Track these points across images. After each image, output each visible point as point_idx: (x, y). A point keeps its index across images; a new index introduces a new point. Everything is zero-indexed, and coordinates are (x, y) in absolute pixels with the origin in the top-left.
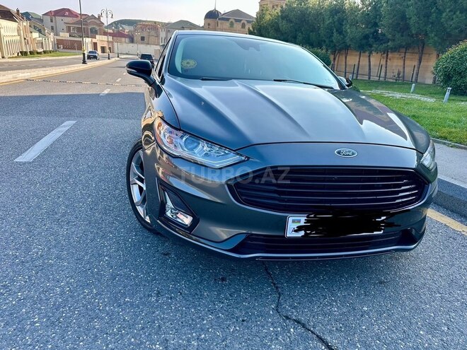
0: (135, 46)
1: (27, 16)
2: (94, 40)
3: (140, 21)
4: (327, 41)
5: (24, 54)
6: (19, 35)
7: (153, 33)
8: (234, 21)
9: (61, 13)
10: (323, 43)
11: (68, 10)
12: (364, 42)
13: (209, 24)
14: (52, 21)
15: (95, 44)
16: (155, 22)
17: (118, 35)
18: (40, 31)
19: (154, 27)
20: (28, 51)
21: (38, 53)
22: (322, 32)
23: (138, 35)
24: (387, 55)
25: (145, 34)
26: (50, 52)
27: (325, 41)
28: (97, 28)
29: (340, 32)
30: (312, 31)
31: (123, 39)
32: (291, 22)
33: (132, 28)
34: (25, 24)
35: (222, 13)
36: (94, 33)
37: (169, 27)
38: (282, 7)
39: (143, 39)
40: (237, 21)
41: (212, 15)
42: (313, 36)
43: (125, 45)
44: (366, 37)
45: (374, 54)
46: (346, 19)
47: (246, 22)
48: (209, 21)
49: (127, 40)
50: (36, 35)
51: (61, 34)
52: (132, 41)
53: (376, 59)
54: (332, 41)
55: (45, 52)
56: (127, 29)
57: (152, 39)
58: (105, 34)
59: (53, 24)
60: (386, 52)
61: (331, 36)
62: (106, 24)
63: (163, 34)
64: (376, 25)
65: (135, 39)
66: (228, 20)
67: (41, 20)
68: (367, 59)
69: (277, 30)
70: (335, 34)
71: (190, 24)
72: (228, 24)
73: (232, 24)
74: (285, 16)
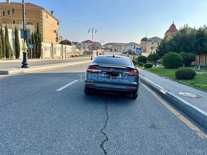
0: (112, 53)
1: (76, 43)
2: (97, 51)
3: (115, 43)
4: (195, 49)
5: (73, 56)
6: (72, 50)
7: (120, 47)
8: (154, 41)
9: (87, 42)
11: (90, 41)
13: (143, 43)
14: (84, 45)
15: (97, 52)
16: (121, 44)
17: (106, 49)
18: (79, 48)
19: (120, 45)
20: (74, 55)
21: (77, 56)
22: (193, 45)
23: (113, 49)
25: (116, 48)
26: (82, 56)
27: (194, 50)
28: (99, 47)
29: (202, 45)
30: (188, 45)
31: (108, 50)
32: (178, 41)
33: (112, 46)
34: (74, 46)
36: (98, 48)
37: (125, 45)
38: (174, 35)
39: (115, 50)
40: (155, 41)
41: (144, 40)
42: (188, 47)
43: (108, 52)
46: (204, 40)
47: (159, 42)
48: (143, 42)
49: (109, 51)
50: (77, 50)
51: (86, 49)
52: (111, 51)
54: (198, 49)
55: (80, 56)
56: (110, 46)
57: (119, 50)
58: (102, 49)
59: (84, 46)
61: (197, 47)
62: (103, 45)
63: (123, 48)
65: (112, 50)
66: (151, 41)
67: (80, 44)
69: (171, 45)
70: (199, 46)
71: (135, 43)
72: (151, 43)
73: (153, 43)
74: (175, 39)
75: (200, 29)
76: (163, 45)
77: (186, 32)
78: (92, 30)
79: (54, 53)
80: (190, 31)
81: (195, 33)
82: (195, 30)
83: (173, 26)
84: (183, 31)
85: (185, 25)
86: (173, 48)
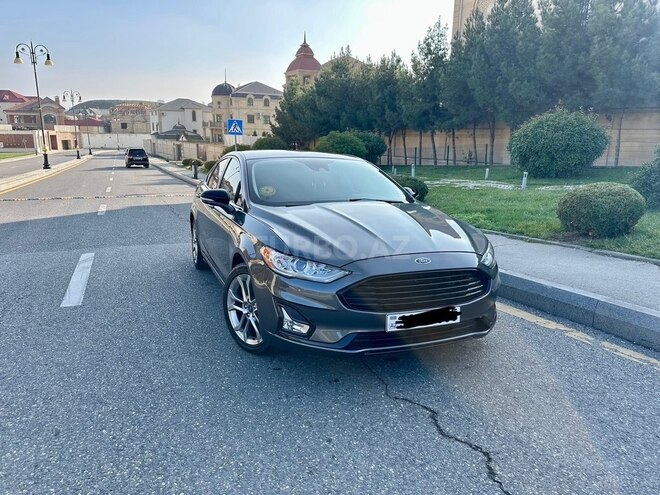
0: (114, 137)
2: (52, 133)
3: (118, 102)
4: (379, 120)
7: (139, 117)
8: (252, 97)
10: (373, 123)
11: (9, 93)
12: (424, 119)
13: (219, 103)
15: (53, 138)
16: (141, 103)
17: (87, 123)
19: (140, 109)
22: (371, 109)
23: (116, 123)
24: (454, 134)
25: (127, 120)
27: (376, 121)
28: (54, 115)
29: (394, 109)
30: (358, 109)
31: (95, 128)
32: (331, 98)
33: (106, 112)
35: (236, 86)
36: (50, 122)
37: (161, 108)
39: (124, 126)
40: (257, 96)
41: (222, 91)
42: (360, 115)
43: (98, 136)
44: (425, 113)
45: (437, 132)
47: (269, 98)
48: (219, 98)
49: (101, 129)
52: (108, 130)
53: (440, 139)
54: (385, 121)
56: (98, 114)
57: (139, 126)
58: (68, 122)
60: (451, 130)
61: (383, 114)
62: (67, 109)
63: (154, 119)
64: (435, 98)
65: (113, 127)
66: (244, 96)
68: (430, 139)
69: (314, 109)
70: (387, 111)
71: (193, 103)
72: (244, 102)
73: (250, 102)
74: (322, 90)
75: (383, 61)
76: (291, 110)
77: (347, 70)
78: (28, 51)
80: (357, 68)
81: (373, 74)
82: (371, 66)
83: (305, 52)
84: (341, 65)
85: (344, 51)
86: (321, 119)
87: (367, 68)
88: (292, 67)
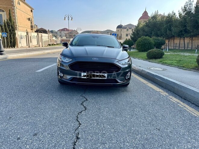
1: (52, 32)
3: (92, 31)
4: (165, 34)
5: (50, 45)
6: (48, 38)
8: (128, 28)
9: (64, 30)
10: (163, 35)
11: (66, 29)
12: (180, 33)
13: (118, 31)
14: (60, 33)
16: (98, 31)
18: (56, 37)
20: (51, 44)
21: (54, 45)
22: (163, 31)
24: (192, 39)
26: (59, 44)
27: (164, 34)
28: (76, 34)
29: (170, 30)
30: (159, 31)
32: (150, 27)
34: (51, 34)
35: (124, 26)
37: (102, 32)
38: (146, 22)
40: (130, 28)
41: (120, 27)
42: (159, 33)
44: (181, 31)
45: (185, 38)
46: (173, 25)
47: (133, 29)
48: (118, 29)
50: (54, 38)
51: (63, 37)
53: (187, 40)
54: (167, 34)
55: (57, 44)
59: (60, 34)
60: (191, 37)
61: (166, 32)
64: (185, 26)
66: (126, 28)
67: (57, 33)
68: (183, 40)
69: (144, 31)
70: (168, 31)
71: (111, 31)
72: (126, 30)
73: (128, 30)
74: (147, 25)
75: (169, 15)
76: (137, 31)
77: (157, 18)
78: (67, 17)
79: (30, 42)
80: (160, 17)
81: (165, 19)
82: (164, 16)
83: (145, 13)
84: (154, 17)
85: (156, 12)
86: (146, 34)
87: (163, 17)
88: (140, 19)
